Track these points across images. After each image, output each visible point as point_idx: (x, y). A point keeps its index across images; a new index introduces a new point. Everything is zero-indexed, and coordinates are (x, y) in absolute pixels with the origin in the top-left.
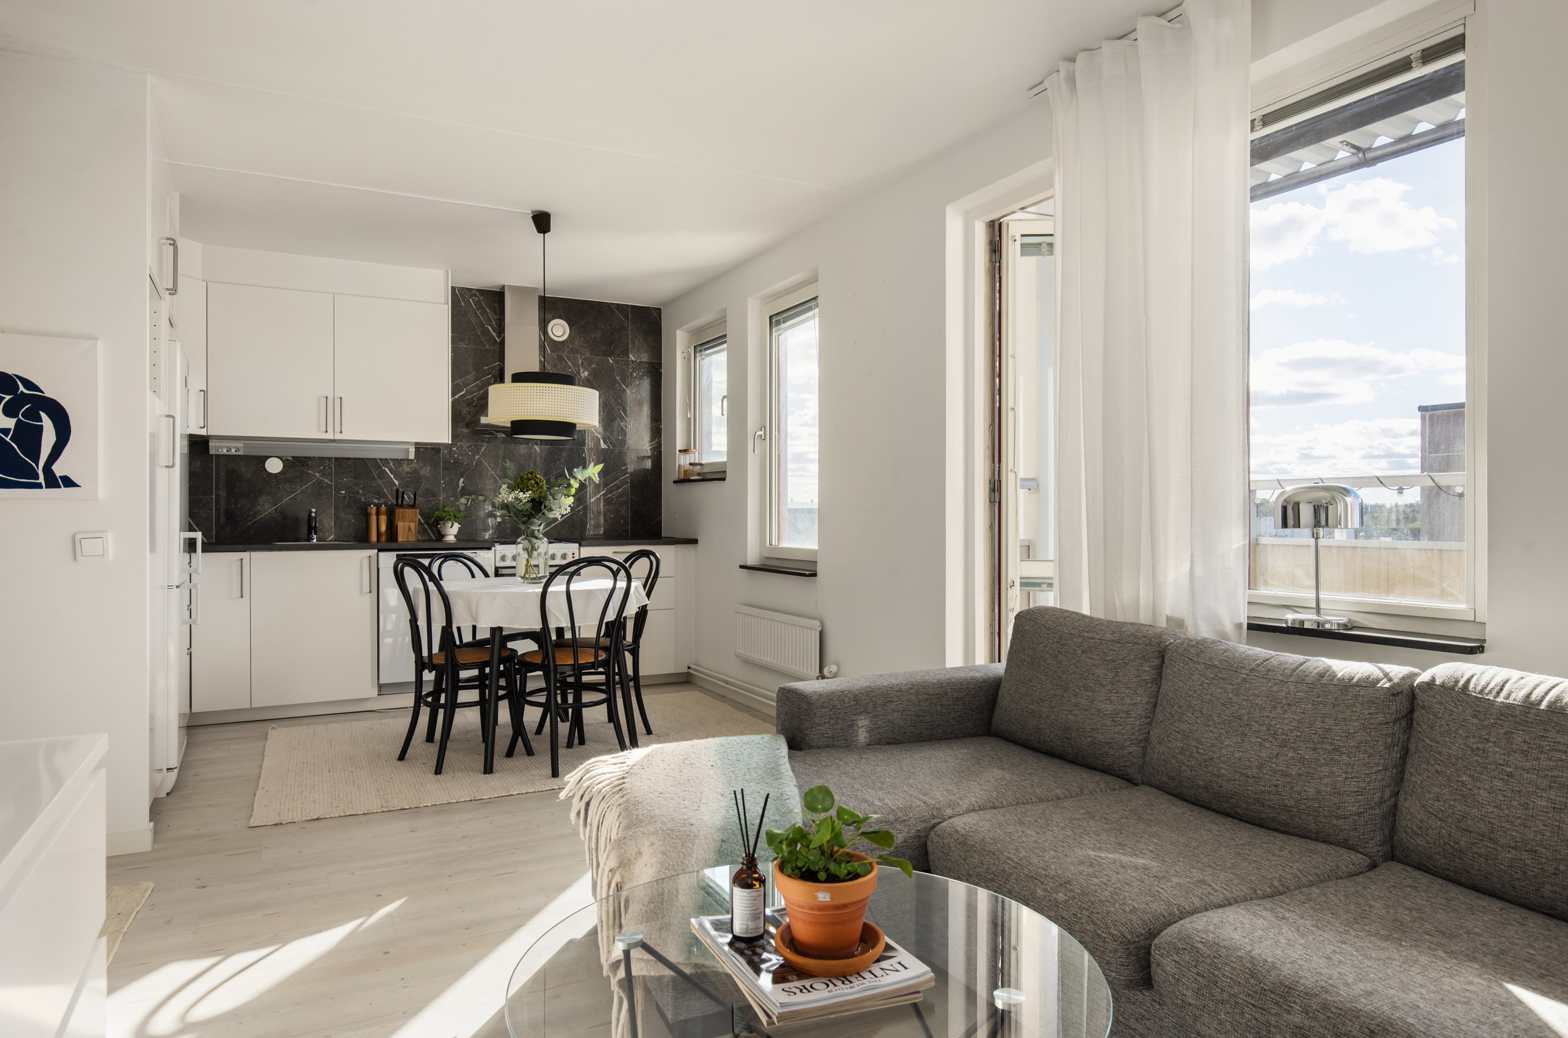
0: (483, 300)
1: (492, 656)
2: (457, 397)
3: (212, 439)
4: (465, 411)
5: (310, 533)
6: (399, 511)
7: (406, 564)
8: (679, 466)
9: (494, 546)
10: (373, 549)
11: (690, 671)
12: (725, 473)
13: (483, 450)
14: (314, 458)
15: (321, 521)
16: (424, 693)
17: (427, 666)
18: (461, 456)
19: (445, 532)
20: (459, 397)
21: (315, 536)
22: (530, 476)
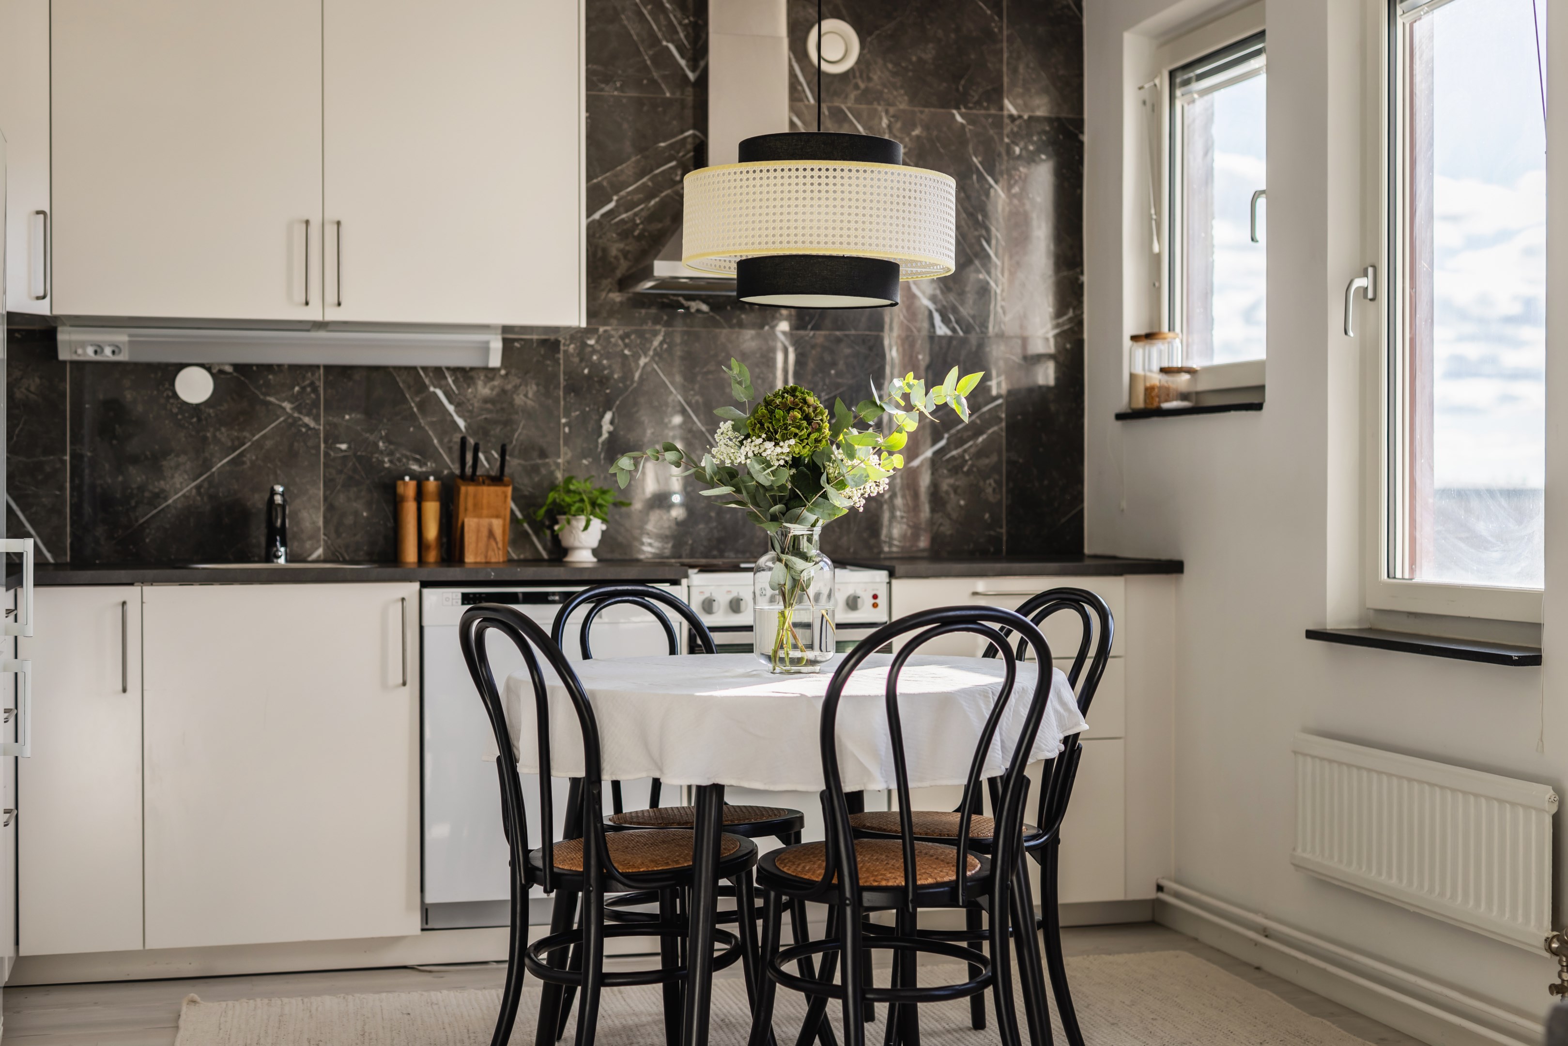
1: (697, 857)
2: (597, 216)
3: (64, 324)
4: (613, 250)
5: (271, 544)
6: (467, 491)
7: (489, 621)
8: (1132, 377)
9: (686, 576)
10: (411, 580)
11: (1162, 896)
12: (1261, 388)
13: (656, 343)
14: (280, 366)
15: (295, 514)
16: (532, 940)
17: (538, 873)
18: (607, 358)
19: (566, 542)
20: (603, 216)
21: (282, 549)
22: (790, 398)
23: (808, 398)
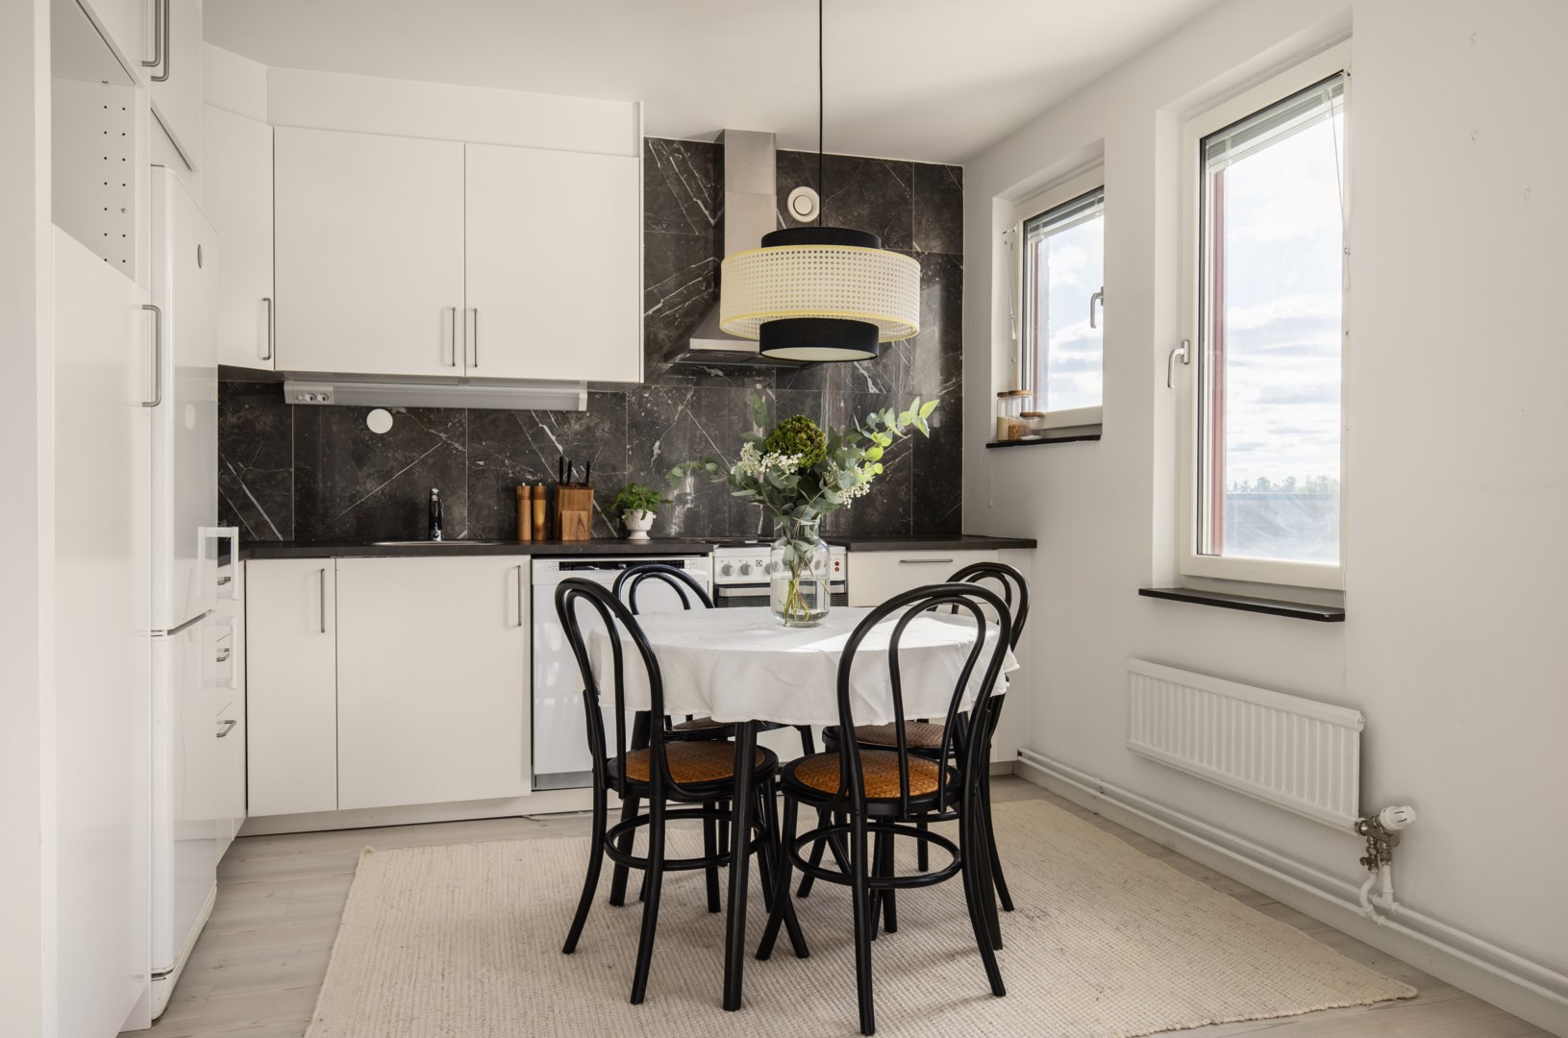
0: (690, 158)
2: (650, 312)
3: (287, 378)
4: (662, 335)
5: (431, 527)
6: (564, 493)
7: (577, 592)
8: (999, 419)
9: (712, 550)
10: (525, 554)
11: (1021, 759)
12: (1100, 425)
13: (689, 396)
14: (438, 409)
15: (448, 509)
16: (609, 827)
17: (615, 782)
18: (657, 406)
19: (630, 526)
20: (654, 312)
21: (439, 532)
22: (798, 424)
23: (811, 424)
